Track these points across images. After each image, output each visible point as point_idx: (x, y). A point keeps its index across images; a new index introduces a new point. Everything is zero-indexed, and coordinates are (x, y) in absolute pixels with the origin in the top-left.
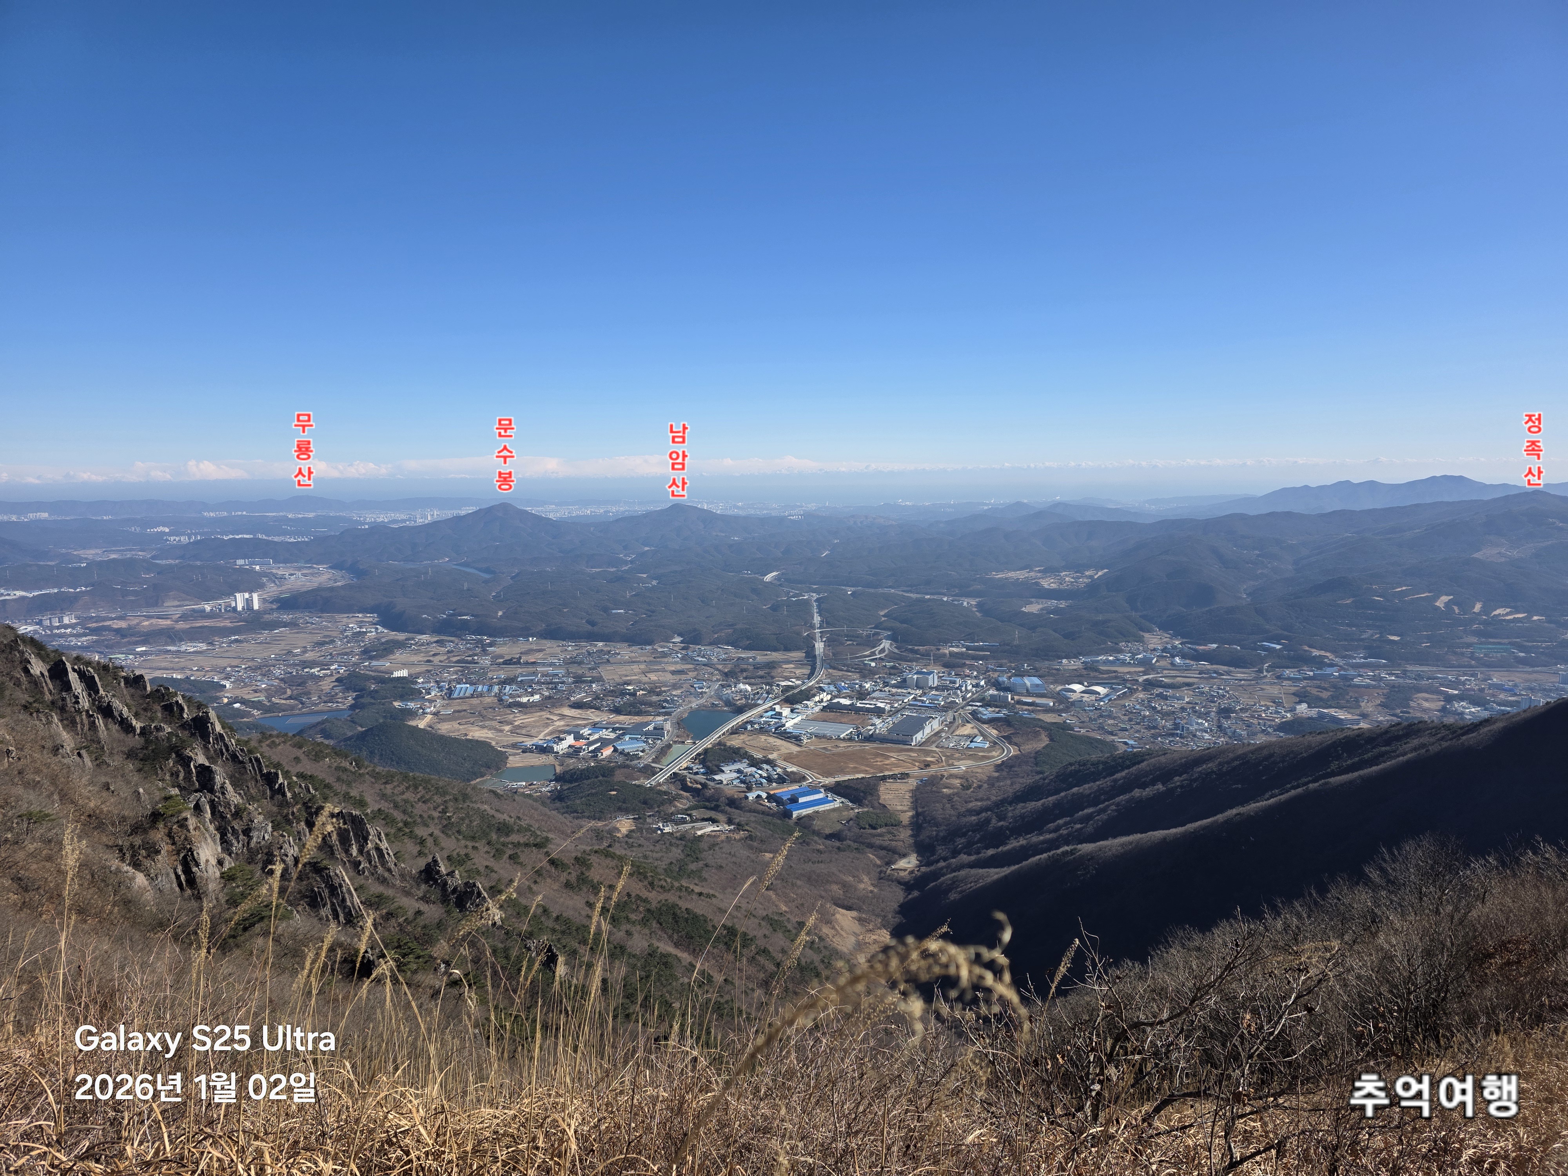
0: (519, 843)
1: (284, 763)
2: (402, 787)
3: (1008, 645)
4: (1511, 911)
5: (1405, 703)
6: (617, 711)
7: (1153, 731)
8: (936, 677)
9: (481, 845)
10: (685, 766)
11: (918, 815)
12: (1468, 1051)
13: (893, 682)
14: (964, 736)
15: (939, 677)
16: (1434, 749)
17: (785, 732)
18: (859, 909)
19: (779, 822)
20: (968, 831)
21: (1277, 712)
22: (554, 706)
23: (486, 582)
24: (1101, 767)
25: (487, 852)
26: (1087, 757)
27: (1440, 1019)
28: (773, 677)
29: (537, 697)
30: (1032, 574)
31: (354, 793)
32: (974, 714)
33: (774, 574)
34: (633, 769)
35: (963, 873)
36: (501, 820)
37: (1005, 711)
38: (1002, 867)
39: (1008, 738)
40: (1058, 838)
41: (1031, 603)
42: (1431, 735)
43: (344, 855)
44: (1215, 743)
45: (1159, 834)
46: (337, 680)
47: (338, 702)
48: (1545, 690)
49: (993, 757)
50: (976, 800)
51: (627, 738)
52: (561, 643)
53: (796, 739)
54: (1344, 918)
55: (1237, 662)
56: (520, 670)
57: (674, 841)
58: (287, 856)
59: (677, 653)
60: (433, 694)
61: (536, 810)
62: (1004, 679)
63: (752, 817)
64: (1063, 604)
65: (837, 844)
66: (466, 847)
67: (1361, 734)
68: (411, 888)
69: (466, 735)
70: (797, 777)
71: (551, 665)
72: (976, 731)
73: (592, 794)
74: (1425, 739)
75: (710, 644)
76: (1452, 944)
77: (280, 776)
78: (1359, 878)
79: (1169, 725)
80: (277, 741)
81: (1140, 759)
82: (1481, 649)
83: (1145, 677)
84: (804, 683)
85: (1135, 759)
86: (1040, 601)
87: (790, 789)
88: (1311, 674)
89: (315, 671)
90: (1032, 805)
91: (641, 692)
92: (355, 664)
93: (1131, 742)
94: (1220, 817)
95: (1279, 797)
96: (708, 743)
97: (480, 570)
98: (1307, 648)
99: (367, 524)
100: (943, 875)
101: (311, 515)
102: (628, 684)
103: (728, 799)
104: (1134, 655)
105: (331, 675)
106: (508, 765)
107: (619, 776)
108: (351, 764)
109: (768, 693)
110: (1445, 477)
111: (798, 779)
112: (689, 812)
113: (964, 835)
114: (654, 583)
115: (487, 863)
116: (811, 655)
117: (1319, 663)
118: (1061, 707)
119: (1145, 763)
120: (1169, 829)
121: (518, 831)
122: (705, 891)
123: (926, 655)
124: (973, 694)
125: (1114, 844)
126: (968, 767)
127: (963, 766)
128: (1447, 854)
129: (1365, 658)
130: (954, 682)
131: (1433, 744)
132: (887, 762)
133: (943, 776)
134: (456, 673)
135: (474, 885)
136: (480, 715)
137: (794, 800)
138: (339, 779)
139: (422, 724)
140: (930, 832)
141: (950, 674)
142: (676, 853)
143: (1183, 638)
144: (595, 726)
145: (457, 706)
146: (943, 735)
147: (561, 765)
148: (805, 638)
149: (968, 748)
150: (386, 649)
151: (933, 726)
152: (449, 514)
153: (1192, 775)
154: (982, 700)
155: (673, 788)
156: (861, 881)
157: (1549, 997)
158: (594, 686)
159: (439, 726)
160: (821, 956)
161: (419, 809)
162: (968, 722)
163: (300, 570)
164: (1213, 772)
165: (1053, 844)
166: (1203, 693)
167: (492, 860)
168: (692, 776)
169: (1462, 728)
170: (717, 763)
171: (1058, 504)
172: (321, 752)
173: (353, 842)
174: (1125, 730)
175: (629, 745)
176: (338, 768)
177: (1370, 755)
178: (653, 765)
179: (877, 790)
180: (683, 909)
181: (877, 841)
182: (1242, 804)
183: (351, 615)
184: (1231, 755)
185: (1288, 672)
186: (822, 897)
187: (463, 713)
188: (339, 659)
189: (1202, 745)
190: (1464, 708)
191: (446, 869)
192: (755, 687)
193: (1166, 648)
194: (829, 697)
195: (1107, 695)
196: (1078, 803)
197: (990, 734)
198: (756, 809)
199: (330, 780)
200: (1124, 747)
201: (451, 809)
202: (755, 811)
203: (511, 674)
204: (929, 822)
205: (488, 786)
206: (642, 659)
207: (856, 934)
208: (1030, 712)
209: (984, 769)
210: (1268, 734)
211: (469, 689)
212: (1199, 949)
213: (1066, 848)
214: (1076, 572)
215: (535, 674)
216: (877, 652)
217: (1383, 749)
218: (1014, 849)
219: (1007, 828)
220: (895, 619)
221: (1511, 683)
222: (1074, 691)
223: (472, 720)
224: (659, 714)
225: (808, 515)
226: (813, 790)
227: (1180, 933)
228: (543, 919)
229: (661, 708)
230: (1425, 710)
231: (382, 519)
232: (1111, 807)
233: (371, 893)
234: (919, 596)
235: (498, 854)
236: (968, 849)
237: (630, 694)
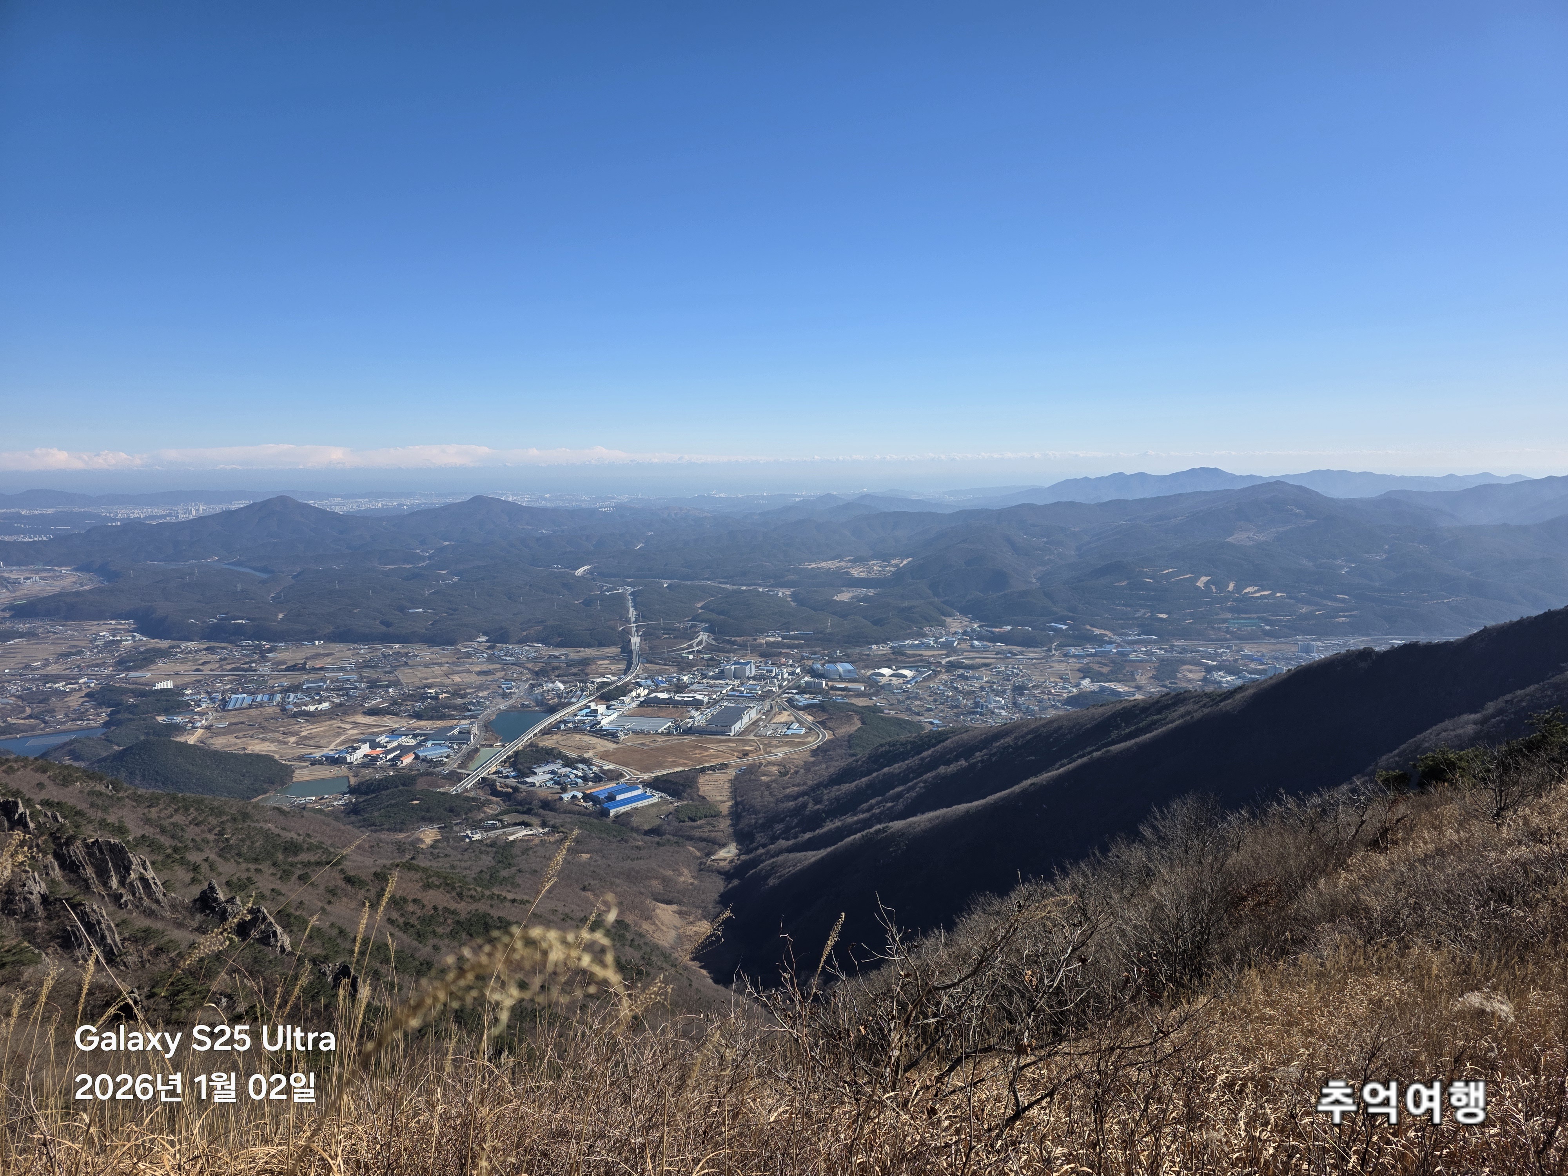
0: (309, 862)
1: (25, 790)
2: (170, 810)
3: (821, 633)
4: (1260, 857)
5: (1172, 674)
6: (418, 716)
7: (955, 710)
8: (753, 667)
9: (265, 867)
10: (494, 770)
11: (737, 804)
12: (1226, 985)
13: (711, 674)
14: (781, 723)
15: (757, 667)
16: (1198, 715)
17: (601, 729)
18: (679, 903)
19: (596, 821)
20: (786, 817)
21: (1065, 688)
22: (345, 713)
23: (263, 582)
24: (909, 746)
25: (273, 874)
26: (896, 738)
27: (1204, 959)
28: (587, 675)
29: (326, 705)
30: (843, 564)
31: (112, 819)
32: (790, 701)
33: (586, 567)
34: (437, 776)
35: (781, 858)
36: (288, 839)
37: (820, 697)
38: (819, 849)
39: (823, 724)
40: (871, 817)
41: (842, 592)
42: (1196, 703)
43: (102, 888)
44: (1011, 719)
45: (963, 807)
46: (87, 695)
47: (88, 720)
48: (1287, 658)
49: (809, 743)
50: (794, 785)
51: (429, 744)
52: (352, 646)
53: (612, 736)
54: (1124, 874)
55: (1028, 642)
56: (305, 677)
57: (483, 848)
58: (32, 894)
59: (483, 652)
60: (204, 706)
61: (328, 825)
62: (818, 666)
63: (568, 818)
64: (871, 592)
65: (657, 839)
66: (248, 870)
67: (1136, 705)
68: (185, 919)
69: (244, 749)
70: (614, 774)
71: (342, 670)
72: (792, 718)
73: (392, 805)
74: (1190, 707)
75: (519, 642)
76: (1213, 891)
77: (20, 805)
78: (1135, 836)
79: (970, 704)
80: (15, 766)
81: (944, 737)
82: (1234, 624)
83: (948, 659)
84: (620, 678)
85: (939, 737)
86: (851, 589)
87: (607, 787)
88: (1093, 651)
89: (60, 685)
90: (846, 787)
91: (444, 695)
92: (108, 677)
93: (936, 721)
94: (1017, 788)
95: (1068, 766)
96: (519, 745)
97: (255, 569)
98: (1089, 628)
99: (118, 520)
100: (763, 862)
101: (50, 511)
102: (430, 687)
103: (541, 801)
104: (937, 638)
105: (80, 690)
106: (295, 780)
107: (421, 784)
108: (108, 787)
109: (582, 690)
110: (1202, 469)
111: (615, 776)
112: (499, 818)
113: (782, 820)
114: (456, 579)
115: (273, 886)
116: (626, 650)
117: (1100, 641)
118: (872, 691)
119: (949, 740)
120: (971, 802)
121: (308, 849)
122: (518, 897)
123: (744, 645)
124: (789, 682)
125: (922, 820)
126: (785, 754)
127: (780, 753)
128: (1208, 810)
129: (1139, 635)
130: (771, 671)
131: (1197, 711)
132: (706, 754)
133: (761, 764)
134: (231, 682)
135: (259, 910)
136: (261, 726)
137: (611, 798)
138: (92, 805)
139: (192, 740)
140: (749, 820)
141: (766, 663)
142: (487, 861)
143: (981, 621)
144: (394, 733)
145: (232, 718)
146: (761, 723)
147: (356, 776)
148: (619, 633)
149: (785, 735)
150: (147, 658)
151: (751, 715)
152: (218, 508)
153: (991, 750)
154: (798, 687)
155: (482, 794)
156: (681, 874)
157: (1291, 931)
158: (391, 690)
159: (212, 741)
160: (642, 953)
161: (192, 832)
162: (785, 710)
163: (38, 574)
164: (1009, 746)
165: (866, 824)
166: (999, 672)
167: (279, 882)
168: (502, 780)
169: (1220, 696)
170: (528, 765)
171: (865, 496)
172: (71, 775)
173: (113, 873)
174: (930, 710)
175: (431, 751)
176: (91, 793)
177: (1144, 723)
178: (459, 771)
179: (696, 783)
180: (495, 918)
181: (697, 833)
182: (1035, 774)
183: (102, 622)
184: (1025, 730)
185: (1073, 650)
186: (642, 894)
187: (240, 726)
188: (89, 672)
189: (1000, 721)
190: (1221, 677)
191: (225, 895)
192: (568, 686)
193: (966, 631)
194: (646, 692)
195: (914, 678)
196: (889, 782)
197: (806, 720)
198: (572, 810)
199: (82, 806)
200: (929, 727)
201: (229, 831)
202: (570, 812)
203: (296, 682)
204: (748, 810)
205: (272, 803)
206: (444, 660)
207: (676, 928)
208: (843, 697)
209: (800, 754)
210: (1057, 708)
211: (248, 699)
212: (998, 913)
213: (879, 827)
214: (883, 561)
215: (324, 680)
216: (694, 645)
217: (1155, 717)
218: (830, 831)
219: (824, 811)
220: (712, 611)
221: (1259, 654)
222: (883, 675)
223: (251, 732)
224: (464, 718)
225: (620, 507)
226: (631, 787)
227: (981, 900)
228: (338, 941)
229: (464, 711)
230: (1189, 681)
231: (136, 515)
232: (919, 785)
233: (136, 928)
234: (735, 587)
235: (286, 875)
236: (786, 834)
237: (431, 698)
